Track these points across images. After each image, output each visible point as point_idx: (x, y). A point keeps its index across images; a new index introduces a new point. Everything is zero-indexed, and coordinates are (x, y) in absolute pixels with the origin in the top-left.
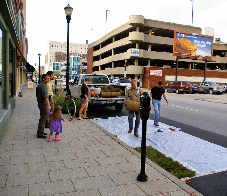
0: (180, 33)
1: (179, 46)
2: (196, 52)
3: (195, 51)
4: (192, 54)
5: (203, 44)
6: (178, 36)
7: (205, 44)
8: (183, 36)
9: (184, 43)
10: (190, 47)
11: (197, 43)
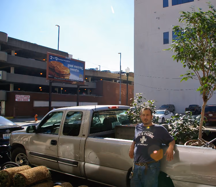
0: (54, 56)
1: (52, 69)
2: (70, 76)
3: (68, 75)
4: (66, 78)
5: (75, 68)
6: (51, 59)
7: (78, 69)
8: (57, 59)
9: (58, 66)
10: (64, 71)
11: (70, 68)
